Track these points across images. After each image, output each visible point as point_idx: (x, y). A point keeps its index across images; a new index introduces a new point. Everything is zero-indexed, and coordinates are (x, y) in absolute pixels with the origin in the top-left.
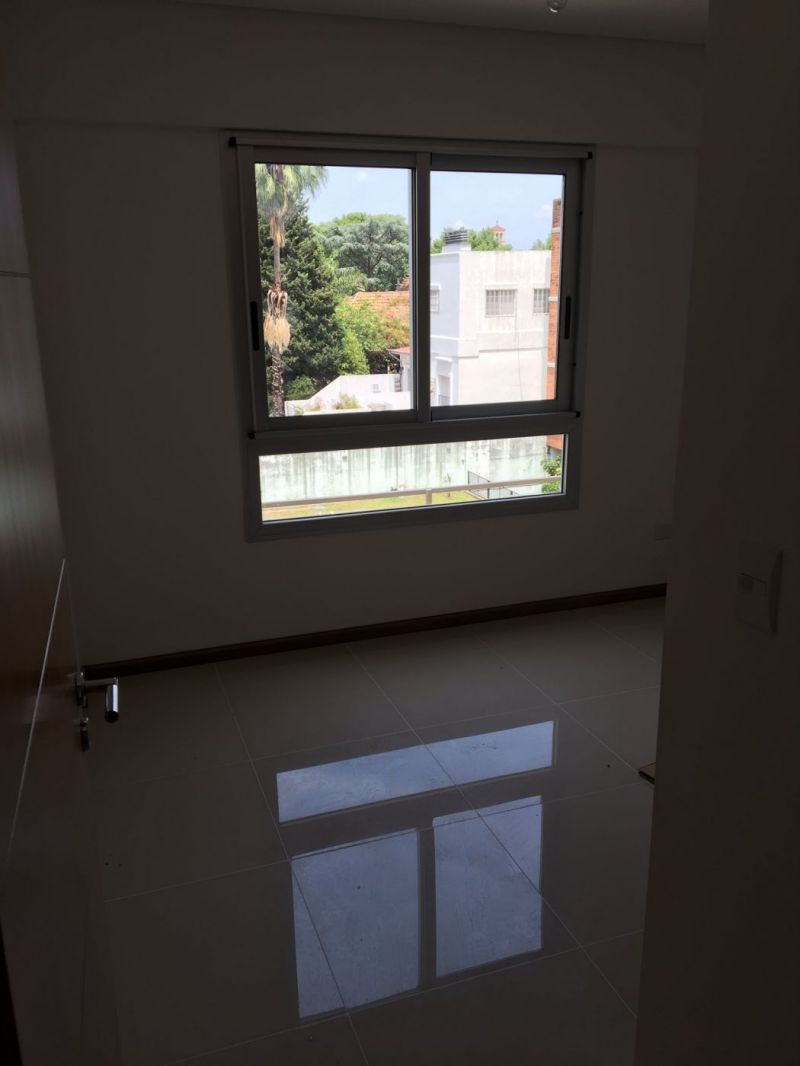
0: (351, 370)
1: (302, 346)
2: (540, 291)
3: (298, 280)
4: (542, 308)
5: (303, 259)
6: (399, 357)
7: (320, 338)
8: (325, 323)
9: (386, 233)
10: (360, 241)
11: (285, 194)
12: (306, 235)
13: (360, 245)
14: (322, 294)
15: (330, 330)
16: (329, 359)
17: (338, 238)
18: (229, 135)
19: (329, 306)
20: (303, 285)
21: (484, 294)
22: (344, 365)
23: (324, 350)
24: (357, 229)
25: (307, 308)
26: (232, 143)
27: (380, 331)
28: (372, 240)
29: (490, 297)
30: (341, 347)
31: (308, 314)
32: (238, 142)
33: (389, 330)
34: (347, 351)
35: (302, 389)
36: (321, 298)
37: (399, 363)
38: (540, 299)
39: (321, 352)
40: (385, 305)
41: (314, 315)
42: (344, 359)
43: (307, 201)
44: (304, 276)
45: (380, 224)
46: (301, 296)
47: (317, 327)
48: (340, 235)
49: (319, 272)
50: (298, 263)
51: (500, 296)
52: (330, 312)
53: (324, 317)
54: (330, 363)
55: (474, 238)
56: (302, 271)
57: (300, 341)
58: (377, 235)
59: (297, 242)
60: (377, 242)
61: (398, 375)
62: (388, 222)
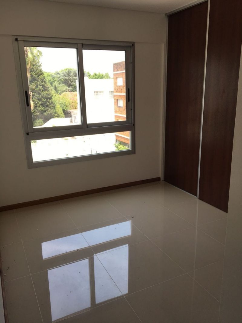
0: (58, 116)
1: (41, 109)
2: (111, 92)
3: (38, 88)
4: (112, 97)
5: (40, 82)
6: (71, 112)
7: (47, 106)
8: (49, 102)
9: (74, 74)
10: (65, 76)
11: (29, 61)
12: (42, 74)
13: (66, 77)
14: (47, 93)
15: (50, 104)
16: (50, 113)
17: (59, 75)
18: (15, 37)
19: (50, 96)
20: (40, 90)
21: (94, 92)
22: (56, 115)
23: (49, 110)
24: (64, 73)
25: (42, 97)
26: (16, 39)
27: (70, 104)
28: (69, 76)
29: (96, 93)
30: (54, 109)
31: (42, 99)
32: (18, 39)
33: (73, 104)
34: (57, 111)
35: (39, 123)
36: (47, 94)
37: (71, 114)
38: (111, 94)
39: (48, 111)
40: (73, 96)
41: (44, 99)
42: (56, 113)
43: (41, 63)
44: (41, 87)
45: (72, 71)
46: (40, 93)
47: (46, 103)
48: (59, 74)
49: (46, 86)
50: (39, 83)
51: (99, 93)
52: (50, 98)
53: (48, 100)
54: (51, 114)
55: (103, 75)
56: (40, 85)
57: (40, 108)
58: (71, 74)
59: (38, 76)
60: (71, 76)
61: (71, 118)
62: (74, 70)
